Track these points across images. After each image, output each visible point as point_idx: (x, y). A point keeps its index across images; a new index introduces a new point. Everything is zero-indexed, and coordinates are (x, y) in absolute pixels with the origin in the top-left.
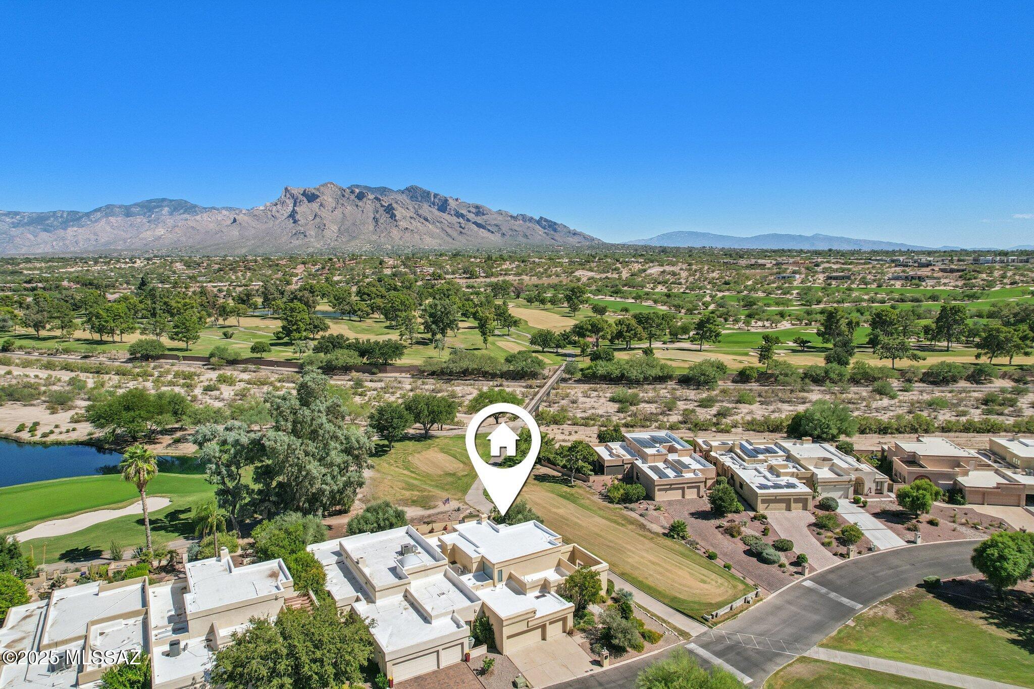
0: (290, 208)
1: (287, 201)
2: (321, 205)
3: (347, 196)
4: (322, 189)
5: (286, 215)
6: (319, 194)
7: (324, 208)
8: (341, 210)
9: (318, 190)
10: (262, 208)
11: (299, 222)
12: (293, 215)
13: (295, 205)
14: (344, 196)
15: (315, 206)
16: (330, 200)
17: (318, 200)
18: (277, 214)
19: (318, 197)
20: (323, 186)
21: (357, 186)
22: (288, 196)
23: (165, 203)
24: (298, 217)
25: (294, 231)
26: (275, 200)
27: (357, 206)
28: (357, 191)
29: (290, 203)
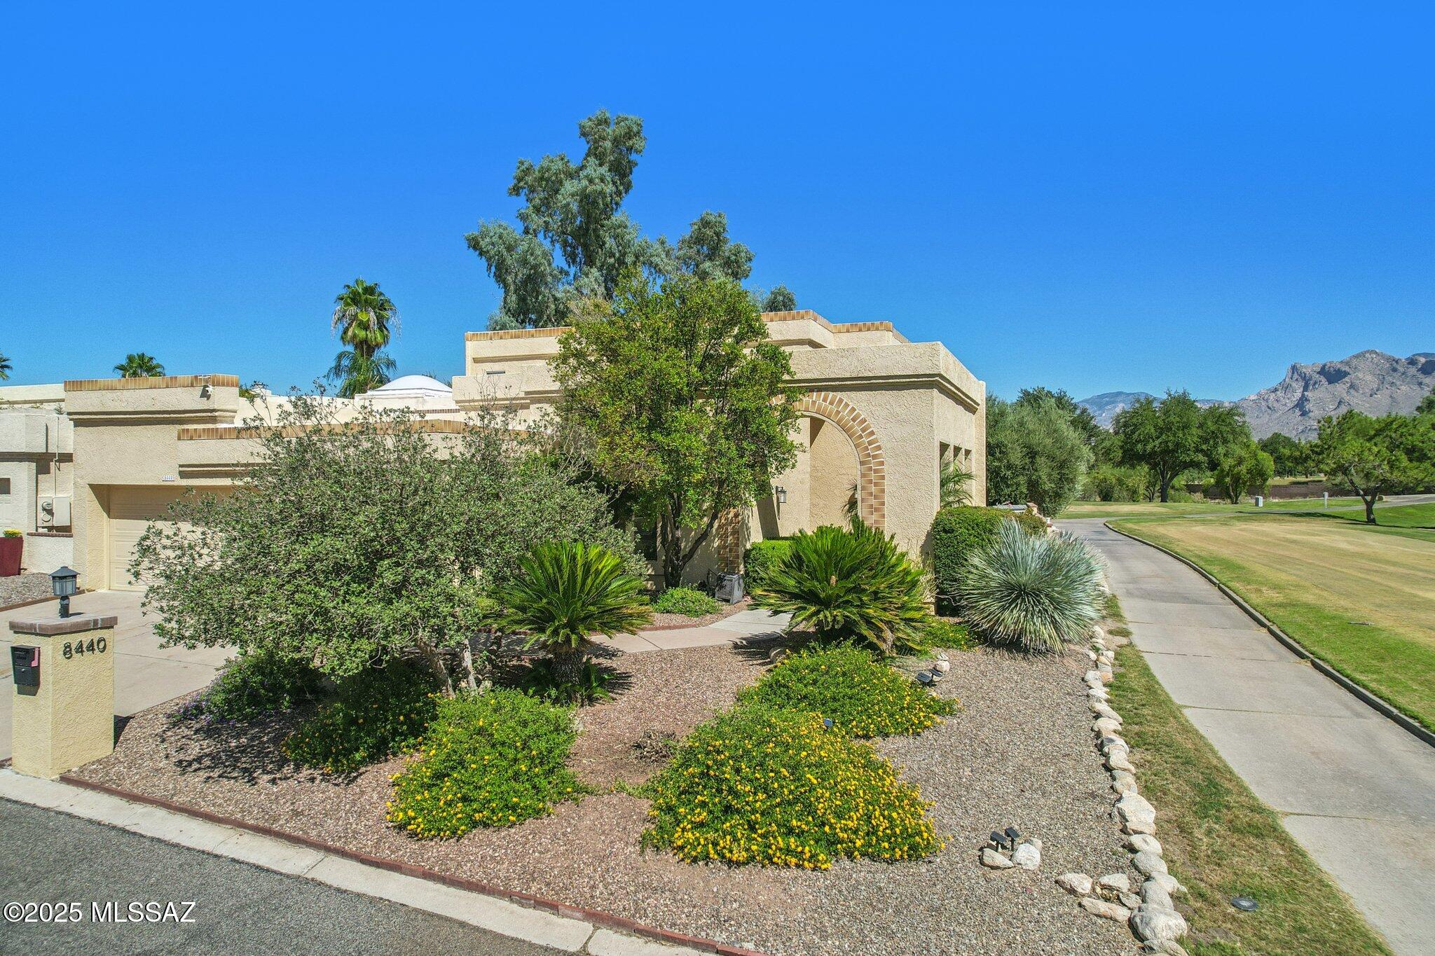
0: (1298, 395)
1: (1294, 384)
2: (1352, 386)
3: (1401, 370)
4: (1354, 362)
5: (1290, 405)
6: (1347, 369)
7: (1357, 391)
8: (1388, 392)
9: (1347, 363)
10: (1253, 397)
11: (1311, 414)
12: (1301, 404)
13: (1306, 388)
14: (1395, 370)
15: (1340, 388)
16: (1369, 378)
17: (1347, 379)
18: (1276, 404)
19: (1346, 374)
20: (1356, 357)
21: (1425, 355)
22: (1296, 376)
23: (1120, 398)
24: (1308, 406)
25: (1301, 428)
26: (1274, 384)
27: (1420, 384)
28: (1423, 360)
29: (1298, 388)
